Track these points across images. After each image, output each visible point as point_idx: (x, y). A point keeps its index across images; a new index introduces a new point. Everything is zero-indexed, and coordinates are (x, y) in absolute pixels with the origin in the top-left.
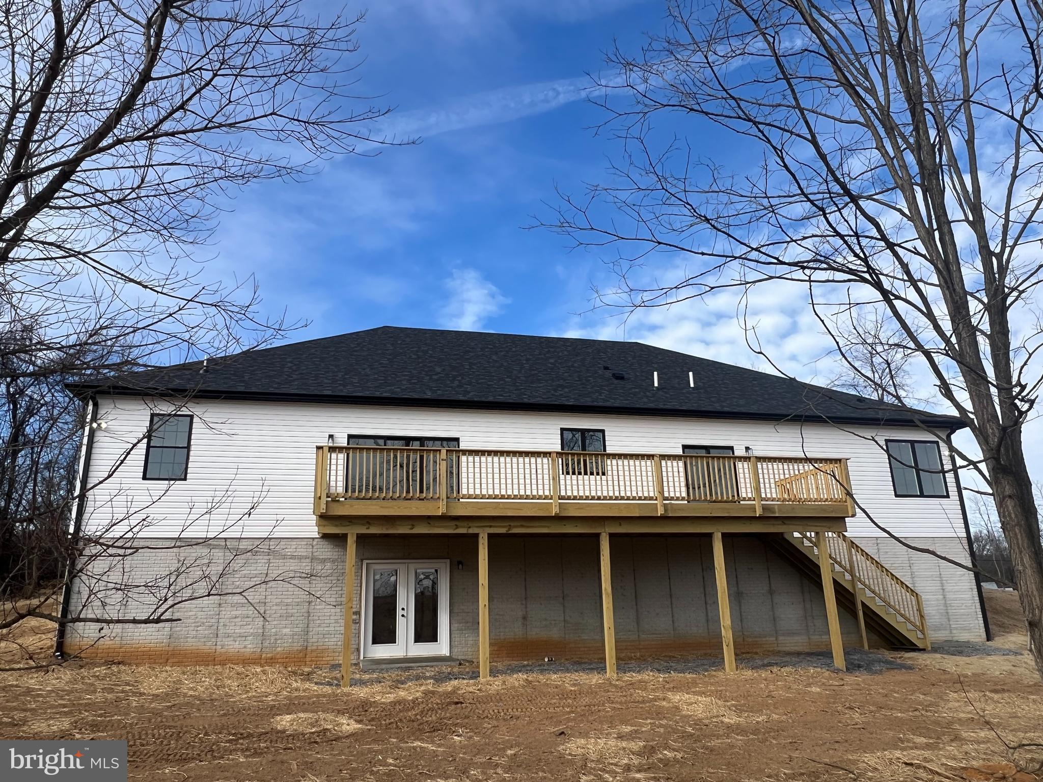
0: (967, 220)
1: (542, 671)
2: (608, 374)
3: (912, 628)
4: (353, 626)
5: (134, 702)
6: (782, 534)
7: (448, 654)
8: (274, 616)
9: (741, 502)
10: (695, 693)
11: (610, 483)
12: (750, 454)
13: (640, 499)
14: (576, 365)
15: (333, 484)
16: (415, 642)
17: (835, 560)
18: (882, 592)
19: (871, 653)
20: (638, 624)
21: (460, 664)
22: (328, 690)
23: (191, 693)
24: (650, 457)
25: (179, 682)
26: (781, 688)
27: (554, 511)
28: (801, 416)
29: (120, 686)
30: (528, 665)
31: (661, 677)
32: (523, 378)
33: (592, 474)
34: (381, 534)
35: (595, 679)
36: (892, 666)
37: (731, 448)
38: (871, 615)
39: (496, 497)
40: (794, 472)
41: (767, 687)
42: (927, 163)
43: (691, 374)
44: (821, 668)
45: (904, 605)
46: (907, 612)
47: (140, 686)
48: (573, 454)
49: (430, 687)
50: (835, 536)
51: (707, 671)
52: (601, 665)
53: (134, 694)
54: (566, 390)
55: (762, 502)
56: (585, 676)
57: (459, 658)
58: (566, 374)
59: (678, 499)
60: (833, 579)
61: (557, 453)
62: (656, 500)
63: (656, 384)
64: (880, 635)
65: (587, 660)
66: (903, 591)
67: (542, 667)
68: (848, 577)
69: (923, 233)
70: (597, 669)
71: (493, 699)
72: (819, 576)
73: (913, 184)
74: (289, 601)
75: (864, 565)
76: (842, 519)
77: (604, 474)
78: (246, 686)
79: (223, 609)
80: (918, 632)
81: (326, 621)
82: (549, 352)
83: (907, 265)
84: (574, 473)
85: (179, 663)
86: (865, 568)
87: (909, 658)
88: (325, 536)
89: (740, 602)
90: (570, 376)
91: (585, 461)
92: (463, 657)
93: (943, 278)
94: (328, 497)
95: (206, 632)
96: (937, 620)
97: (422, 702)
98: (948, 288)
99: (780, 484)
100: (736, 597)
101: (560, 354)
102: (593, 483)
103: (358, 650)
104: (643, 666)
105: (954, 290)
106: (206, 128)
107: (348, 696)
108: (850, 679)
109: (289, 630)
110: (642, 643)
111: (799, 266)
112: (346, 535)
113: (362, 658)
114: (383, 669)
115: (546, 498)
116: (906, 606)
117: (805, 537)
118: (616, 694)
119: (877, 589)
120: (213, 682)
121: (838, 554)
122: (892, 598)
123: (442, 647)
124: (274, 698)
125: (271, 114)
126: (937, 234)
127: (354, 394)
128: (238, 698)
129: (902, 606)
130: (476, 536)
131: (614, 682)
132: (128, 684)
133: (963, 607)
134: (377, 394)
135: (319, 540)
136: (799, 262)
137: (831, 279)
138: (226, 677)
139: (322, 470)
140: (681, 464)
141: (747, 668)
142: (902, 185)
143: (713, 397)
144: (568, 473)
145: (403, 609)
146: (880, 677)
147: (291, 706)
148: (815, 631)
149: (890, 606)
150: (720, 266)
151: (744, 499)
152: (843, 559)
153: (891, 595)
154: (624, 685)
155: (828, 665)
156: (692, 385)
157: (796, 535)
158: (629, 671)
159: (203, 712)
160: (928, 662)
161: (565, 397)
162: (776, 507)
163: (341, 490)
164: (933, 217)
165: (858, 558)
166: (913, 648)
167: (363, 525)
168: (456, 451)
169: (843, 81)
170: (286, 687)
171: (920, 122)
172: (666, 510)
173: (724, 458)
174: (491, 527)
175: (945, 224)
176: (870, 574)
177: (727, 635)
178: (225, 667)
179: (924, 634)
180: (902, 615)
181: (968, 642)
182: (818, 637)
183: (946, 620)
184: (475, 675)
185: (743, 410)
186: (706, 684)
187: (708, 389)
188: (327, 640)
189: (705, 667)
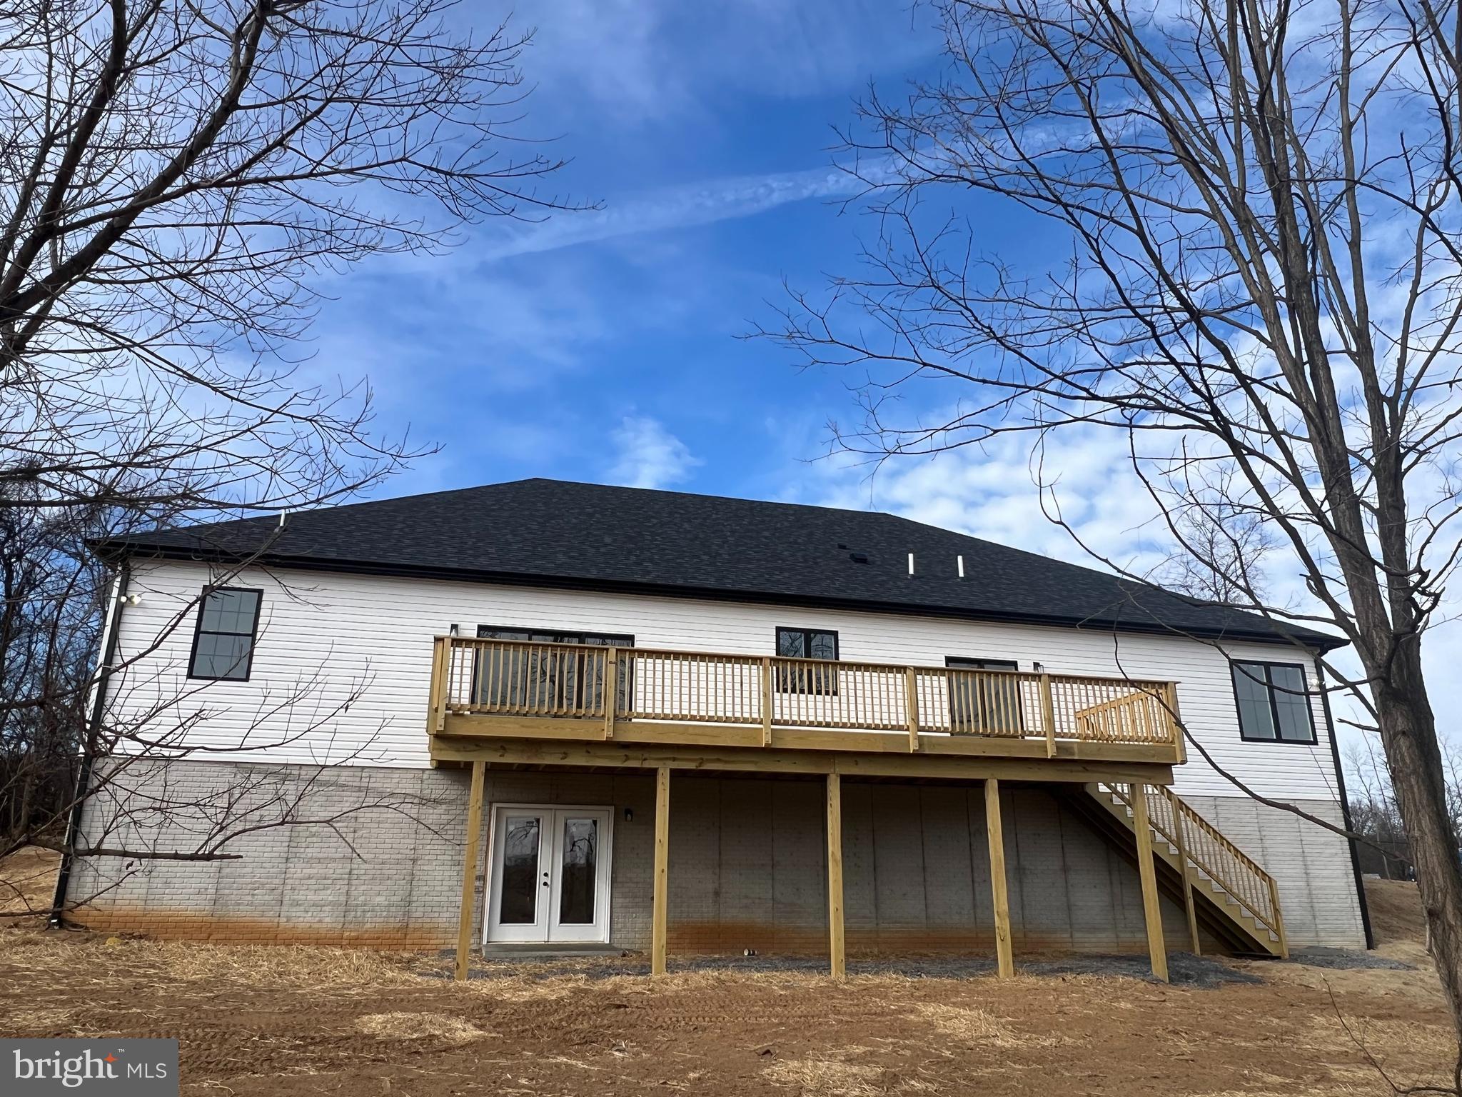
0: (1348, 351)
1: (740, 968)
2: (845, 555)
3: (1263, 926)
4: (475, 896)
5: (161, 989)
6: (1083, 785)
7: (607, 942)
8: (363, 878)
9: (1026, 738)
10: (954, 1004)
11: (844, 706)
12: (1040, 671)
13: (885, 728)
14: (799, 541)
15: (455, 693)
16: (562, 922)
17: (1155, 826)
18: (1221, 874)
19: (1205, 959)
20: (877, 907)
21: (624, 955)
22: (436, 983)
23: (242, 980)
24: (901, 669)
25: (226, 965)
26: (1078, 1002)
27: (765, 740)
28: (1112, 622)
29: (140, 968)
30: (719, 960)
31: (908, 981)
32: (727, 557)
33: (819, 693)
34: (520, 765)
35: (815, 981)
36: (1233, 978)
37: (1015, 664)
38: (1204, 904)
39: (683, 718)
40: (1102, 701)
41: (1057, 999)
42: (1296, 271)
43: (960, 558)
44: (1134, 977)
45: (1251, 894)
46: (1256, 904)
47: (169, 969)
48: (793, 662)
49: (581, 984)
50: (1156, 792)
51: (972, 975)
52: (824, 963)
53: (161, 979)
54: (787, 575)
55: (1057, 739)
56: (800, 976)
57: (623, 946)
58: (786, 553)
59: (938, 730)
60: (1154, 853)
61: (772, 659)
62: (908, 730)
63: (911, 571)
64: (1218, 936)
65: (803, 956)
66: (1251, 873)
67: (739, 963)
68: (1173, 850)
69: (1288, 364)
70: (817, 968)
71: (670, 1002)
72: (1134, 849)
73: (1276, 299)
74: (386, 857)
75: (1197, 836)
76: (1168, 766)
77: (835, 693)
78: (320, 974)
79: (292, 865)
80: (1272, 934)
81: (437, 888)
82: (763, 522)
83: (1265, 407)
84: (794, 691)
85: (226, 941)
86: (1197, 840)
87: (1258, 968)
88: (442, 766)
89: (1021, 882)
90: (792, 556)
91: (810, 672)
92: (627, 946)
93: (1315, 426)
94: (448, 709)
95: (267, 897)
96: (1298, 917)
97: (570, 1004)
98: (1322, 441)
99: (1081, 716)
100: (1017, 873)
101: (779, 526)
102: (820, 705)
103: (480, 931)
104: (883, 967)
105: (1330, 443)
106: (311, 175)
107: (466, 992)
108: (1173, 992)
109: (384, 898)
110: (883, 935)
111: (1117, 403)
112: (472, 763)
113: (485, 942)
114: (513, 959)
115: (754, 721)
116: (1254, 895)
117: (1115, 791)
118: (844, 1002)
119: (1214, 869)
120: (273, 966)
121: (1160, 817)
122: (1234, 883)
123: (598, 931)
124: (360, 991)
125: (400, 160)
126: (1307, 368)
127: (491, 569)
128: (308, 990)
129: (1248, 895)
130: (654, 772)
131: (841, 986)
132: (152, 966)
133: (1335, 900)
134: (522, 570)
135: (431, 772)
136: (1117, 397)
137: (1160, 423)
138: (292, 962)
139: (440, 673)
140: (944, 679)
141: (1031, 973)
142: (1260, 297)
143: (990, 592)
144: (785, 691)
145: (546, 875)
146: (1217, 992)
147: (383, 1003)
148: (1126, 927)
149: (1232, 894)
150: (1007, 401)
151: (1031, 734)
152: (1167, 826)
153: (1234, 878)
154: (855, 989)
155: (1144, 974)
156: (961, 574)
157: (1103, 788)
158: (863, 972)
159: (259, 1005)
160: (1285, 974)
161: (786, 584)
162: (1076, 746)
163: (466, 701)
164: (1303, 346)
165: (1188, 824)
166: (1263, 954)
167: (496, 750)
168: (630, 651)
169: (1182, 154)
170: (378, 978)
171: (1286, 213)
172: (920, 745)
173: (1004, 674)
174: (674, 759)
175: (1319, 355)
176: (1205, 848)
177: (1002, 925)
178: (291, 947)
179: (1279, 936)
180: (1248, 907)
181: (1341, 950)
182: (1129, 935)
183: (1310, 918)
184: (645, 970)
185: (1032, 611)
186: (971, 993)
187: (985, 581)
188: (436, 915)
189: (971, 970)
